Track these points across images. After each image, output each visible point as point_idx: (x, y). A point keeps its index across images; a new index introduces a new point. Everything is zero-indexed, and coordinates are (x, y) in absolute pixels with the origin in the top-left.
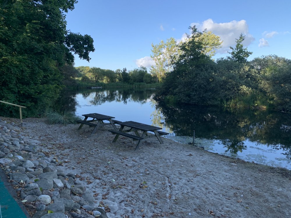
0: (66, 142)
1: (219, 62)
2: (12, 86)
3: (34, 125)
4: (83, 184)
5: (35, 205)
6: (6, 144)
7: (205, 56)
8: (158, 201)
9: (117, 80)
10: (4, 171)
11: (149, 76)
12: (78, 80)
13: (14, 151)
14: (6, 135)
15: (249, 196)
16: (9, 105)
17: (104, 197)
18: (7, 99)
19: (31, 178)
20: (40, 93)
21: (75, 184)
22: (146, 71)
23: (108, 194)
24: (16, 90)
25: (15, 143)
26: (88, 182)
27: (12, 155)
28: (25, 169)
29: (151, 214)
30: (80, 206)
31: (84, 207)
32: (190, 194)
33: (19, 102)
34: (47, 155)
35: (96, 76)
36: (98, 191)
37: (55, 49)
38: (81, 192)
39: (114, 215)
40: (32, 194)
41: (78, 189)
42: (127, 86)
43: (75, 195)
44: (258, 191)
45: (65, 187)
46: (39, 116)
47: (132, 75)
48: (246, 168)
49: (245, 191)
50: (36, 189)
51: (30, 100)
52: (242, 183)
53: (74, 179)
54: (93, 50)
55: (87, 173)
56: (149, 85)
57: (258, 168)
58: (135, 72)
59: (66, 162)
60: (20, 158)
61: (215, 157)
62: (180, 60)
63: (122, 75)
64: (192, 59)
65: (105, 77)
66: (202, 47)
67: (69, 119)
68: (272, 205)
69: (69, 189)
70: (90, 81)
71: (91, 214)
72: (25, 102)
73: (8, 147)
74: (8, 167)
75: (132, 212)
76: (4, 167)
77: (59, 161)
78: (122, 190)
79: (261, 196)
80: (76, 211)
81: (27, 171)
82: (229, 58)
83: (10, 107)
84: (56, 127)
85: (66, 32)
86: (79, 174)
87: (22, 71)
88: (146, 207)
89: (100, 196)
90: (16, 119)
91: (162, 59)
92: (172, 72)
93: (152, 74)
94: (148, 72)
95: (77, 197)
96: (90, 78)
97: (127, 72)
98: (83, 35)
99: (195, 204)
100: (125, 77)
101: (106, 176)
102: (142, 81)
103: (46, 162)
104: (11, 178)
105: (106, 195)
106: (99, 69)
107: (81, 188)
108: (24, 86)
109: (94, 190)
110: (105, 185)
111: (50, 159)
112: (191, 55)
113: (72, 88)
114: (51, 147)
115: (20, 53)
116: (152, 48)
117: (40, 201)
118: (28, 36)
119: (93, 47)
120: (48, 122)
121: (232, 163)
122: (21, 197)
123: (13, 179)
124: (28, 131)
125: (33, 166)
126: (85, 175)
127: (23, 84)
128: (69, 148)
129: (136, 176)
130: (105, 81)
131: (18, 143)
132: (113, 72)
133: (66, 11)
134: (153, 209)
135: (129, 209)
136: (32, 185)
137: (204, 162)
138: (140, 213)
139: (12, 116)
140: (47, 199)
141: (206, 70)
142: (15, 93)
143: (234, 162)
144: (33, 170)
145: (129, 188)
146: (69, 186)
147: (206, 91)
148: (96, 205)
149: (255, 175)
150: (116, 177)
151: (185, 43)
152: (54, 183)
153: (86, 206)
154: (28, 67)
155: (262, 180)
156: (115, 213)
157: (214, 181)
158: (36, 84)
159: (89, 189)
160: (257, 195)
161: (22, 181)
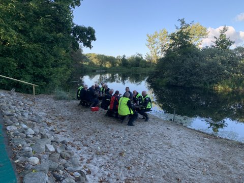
0: (67, 115)
1: (204, 50)
2: (28, 69)
3: (44, 100)
4: (73, 150)
5: (24, 165)
6: (16, 115)
7: (191, 45)
8: (133, 167)
9: (118, 65)
10: (8, 136)
11: (144, 61)
12: (85, 65)
13: (22, 121)
14: (19, 107)
15: (215, 168)
16: (25, 84)
17: (88, 162)
18: (24, 79)
19: (28, 142)
20: (50, 75)
21: (66, 149)
22: (142, 58)
23: (92, 159)
24: (32, 72)
25: (25, 114)
26: (78, 148)
27: (18, 124)
28: (25, 135)
29: (124, 178)
30: (63, 168)
31: (68, 169)
32: (162, 163)
33: (34, 82)
34: (49, 125)
35: (100, 61)
36: (85, 156)
37: (63, 38)
38: (69, 156)
39: (93, 177)
40: (25, 156)
41: (66, 154)
42: (125, 70)
43: (63, 158)
44: (223, 164)
45: (56, 151)
46: (50, 93)
47: (130, 60)
48: (217, 142)
49: (211, 163)
50: (28, 152)
51: (43, 80)
52: (210, 156)
53: (66, 145)
54: (95, 40)
55: (79, 140)
56: (144, 69)
57: (227, 143)
58: (133, 58)
59: (63, 131)
60: (25, 126)
61: (191, 132)
62: (170, 48)
63: (122, 61)
64: (180, 47)
65: (108, 62)
66: (189, 37)
67: (73, 97)
68: (234, 176)
69: (58, 153)
70: (95, 65)
71: (72, 175)
72: (38, 82)
73: (17, 118)
74: (12, 133)
75: (109, 175)
76: (9, 133)
77: (58, 130)
78: (104, 156)
79: (226, 168)
80: (58, 172)
81: (27, 137)
82: (213, 46)
83: (27, 85)
84: (61, 103)
85: (73, 24)
86: (72, 142)
87: (37, 57)
88: (121, 172)
89: (85, 161)
90: (31, 95)
91: (156, 48)
92: (162, 58)
93: (147, 60)
94: (144, 58)
95: (64, 161)
96: (95, 63)
97: (126, 58)
98: (87, 27)
99: (164, 172)
100: (124, 62)
101: (93, 144)
102: (138, 66)
103: (45, 131)
104: (12, 142)
105: (90, 160)
106: (103, 56)
107: (70, 153)
108: (39, 69)
109: (81, 155)
110: (91, 151)
111: (50, 129)
112: (179, 44)
113: (80, 71)
114: (54, 118)
115: (35, 42)
116: (147, 38)
117: (29, 162)
118: (42, 28)
119: (94, 37)
120: (56, 99)
121: (205, 137)
122: (15, 158)
123: (13, 142)
124: (38, 105)
125: (34, 133)
126: (77, 143)
127: (38, 66)
128: (68, 120)
129: (118, 145)
130: (108, 65)
131: (27, 114)
132: (114, 58)
133: (74, 7)
134: (127, 173)
135: (107, 173)
136: (27, 148)
137: (180, 136)
138: (115, 176)
139: (28, 93)
140: (36, 160)
141: (192, 57)
142: (31, 74)
143: (207, 137)
144: (32, 136)
145: (111, 155)
146: (59, 151)
147: (192, 75)
148: (80, 168)
149: (224, 149)
150: (101, 145)
151: (174, 34)
152: (46, 148)
153: (70, 168)
154: (41, 53)
155: (229, 154)
156: (94, 176)
157: (186, 152)
158: (48, 67)
159: (77, 154)
160: (222, 167)
161: (20, 145)
